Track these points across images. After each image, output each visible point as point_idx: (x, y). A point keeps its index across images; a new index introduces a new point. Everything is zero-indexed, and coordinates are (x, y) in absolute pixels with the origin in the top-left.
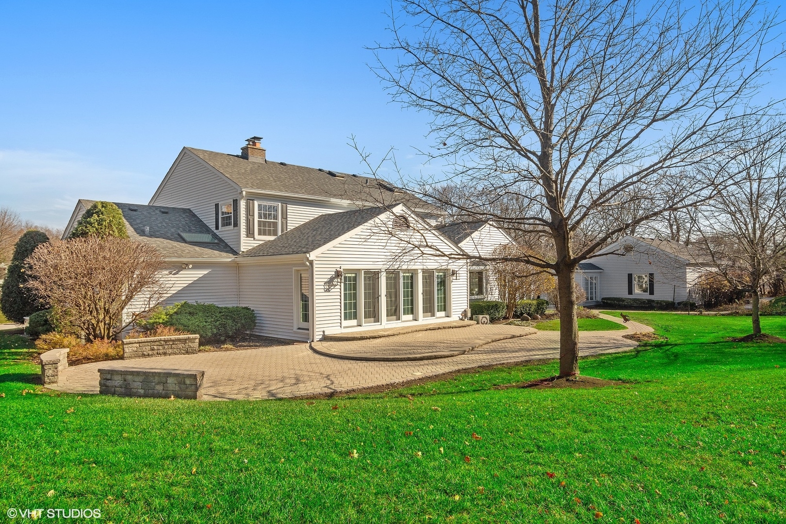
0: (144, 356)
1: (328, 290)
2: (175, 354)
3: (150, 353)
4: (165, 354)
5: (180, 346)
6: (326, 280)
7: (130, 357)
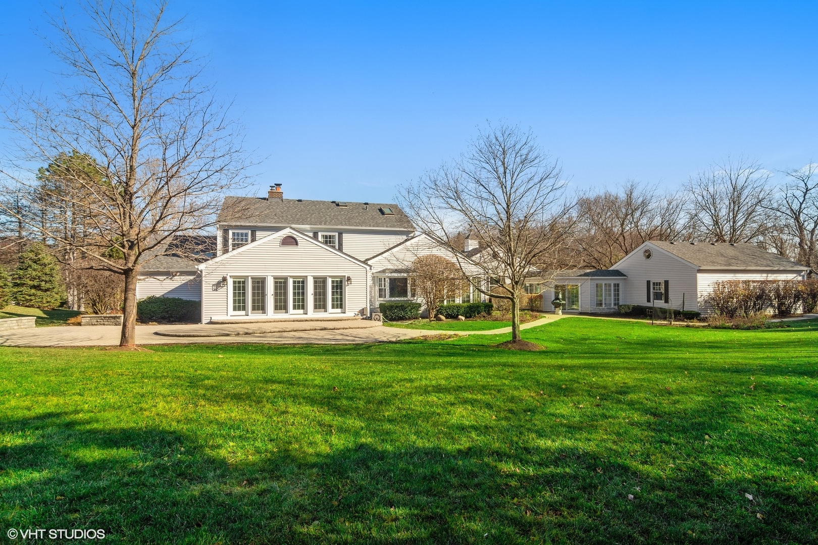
0: (92, 325)
1: (216, 290)
2: (110, 325)
3: (96, 323)
4: (104, 324)
5: (112, 320)
6: (214, 283)
7: (85, 325)
